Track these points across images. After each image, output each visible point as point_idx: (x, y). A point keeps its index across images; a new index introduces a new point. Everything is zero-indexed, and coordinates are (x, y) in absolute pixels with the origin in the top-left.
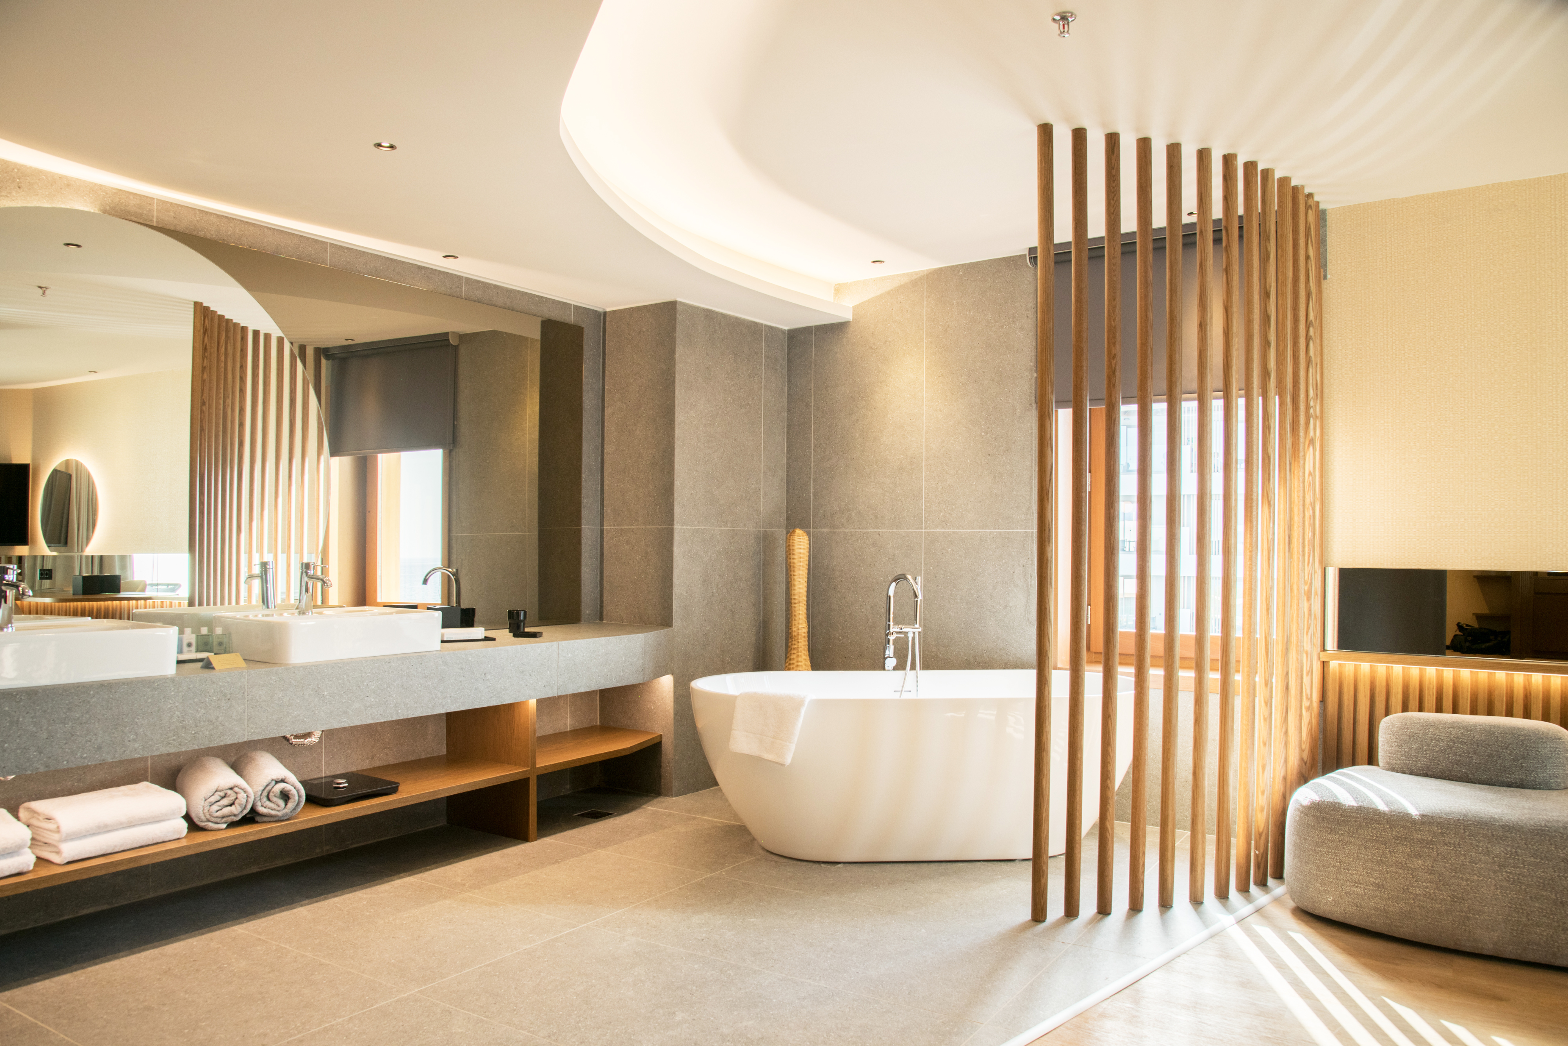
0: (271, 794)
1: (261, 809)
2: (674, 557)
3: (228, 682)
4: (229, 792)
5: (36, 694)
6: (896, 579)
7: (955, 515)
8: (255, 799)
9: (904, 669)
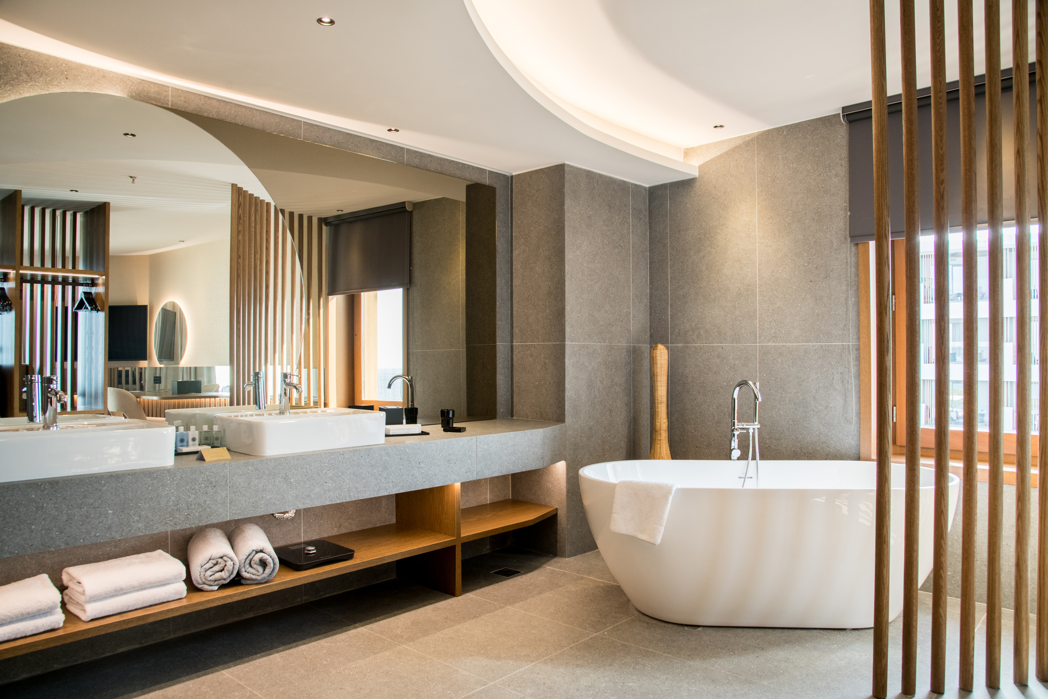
0: (252, 562)
1: (245, 574)
2: (566, 367)
3: (213, 472)
4: (220, 560)
5: (57, 484)
6: (740, 385)
7: (783, 332)
8: (240, 566)
9: (747, 459)
